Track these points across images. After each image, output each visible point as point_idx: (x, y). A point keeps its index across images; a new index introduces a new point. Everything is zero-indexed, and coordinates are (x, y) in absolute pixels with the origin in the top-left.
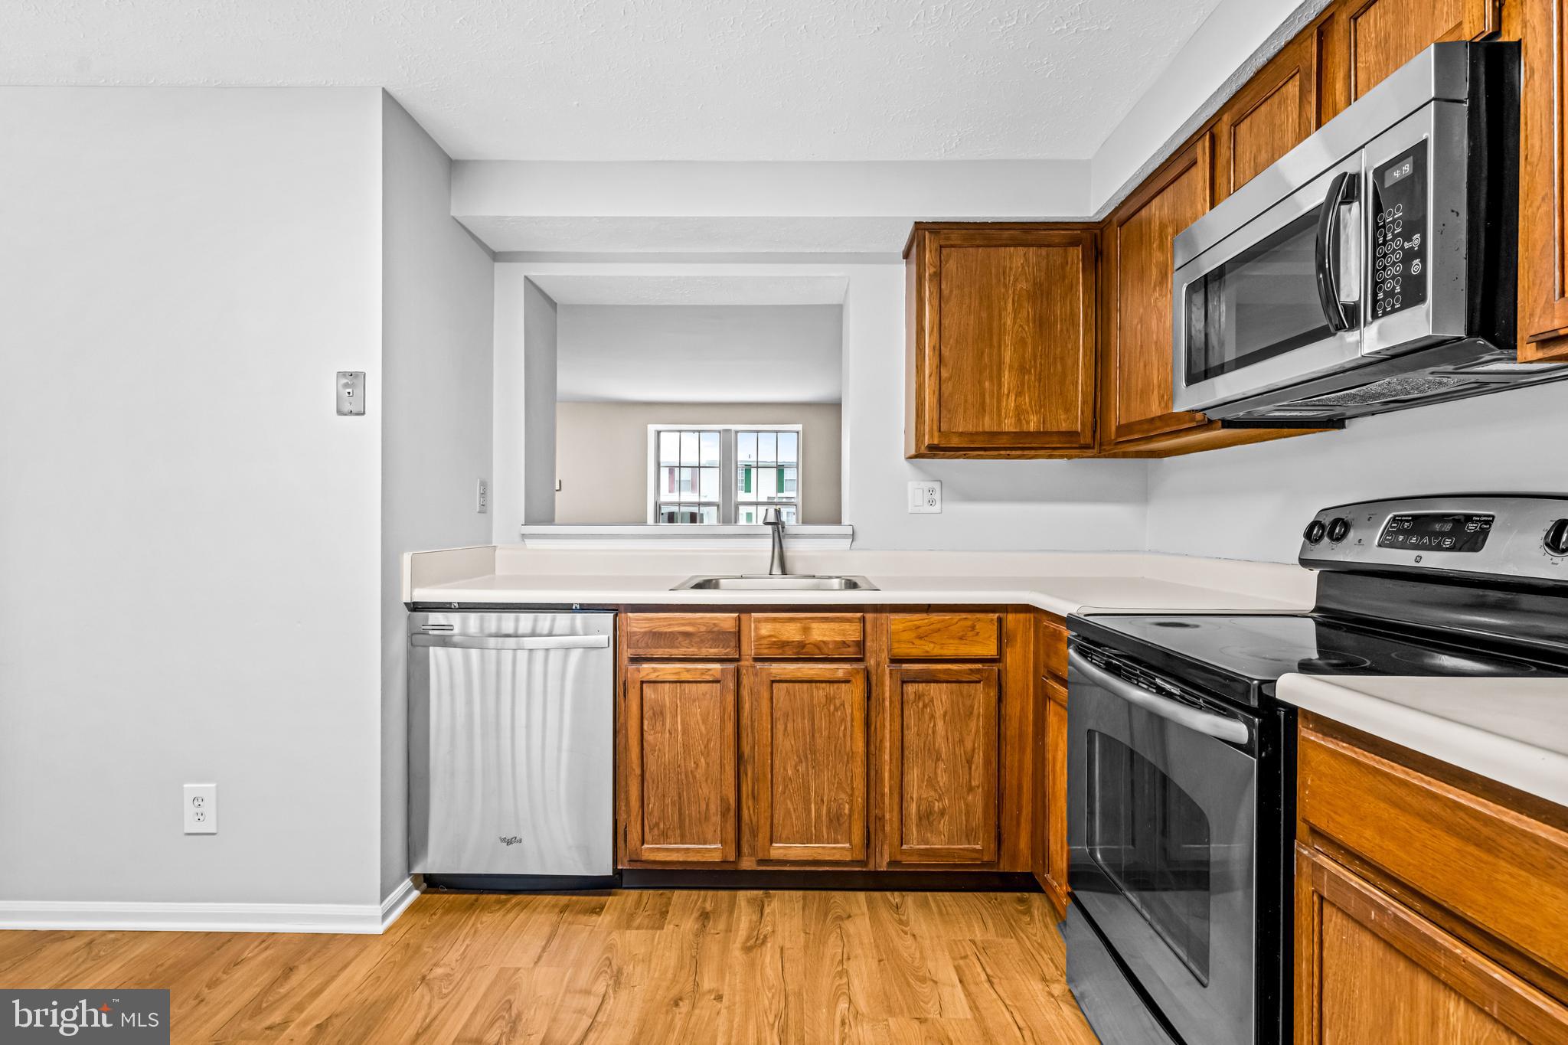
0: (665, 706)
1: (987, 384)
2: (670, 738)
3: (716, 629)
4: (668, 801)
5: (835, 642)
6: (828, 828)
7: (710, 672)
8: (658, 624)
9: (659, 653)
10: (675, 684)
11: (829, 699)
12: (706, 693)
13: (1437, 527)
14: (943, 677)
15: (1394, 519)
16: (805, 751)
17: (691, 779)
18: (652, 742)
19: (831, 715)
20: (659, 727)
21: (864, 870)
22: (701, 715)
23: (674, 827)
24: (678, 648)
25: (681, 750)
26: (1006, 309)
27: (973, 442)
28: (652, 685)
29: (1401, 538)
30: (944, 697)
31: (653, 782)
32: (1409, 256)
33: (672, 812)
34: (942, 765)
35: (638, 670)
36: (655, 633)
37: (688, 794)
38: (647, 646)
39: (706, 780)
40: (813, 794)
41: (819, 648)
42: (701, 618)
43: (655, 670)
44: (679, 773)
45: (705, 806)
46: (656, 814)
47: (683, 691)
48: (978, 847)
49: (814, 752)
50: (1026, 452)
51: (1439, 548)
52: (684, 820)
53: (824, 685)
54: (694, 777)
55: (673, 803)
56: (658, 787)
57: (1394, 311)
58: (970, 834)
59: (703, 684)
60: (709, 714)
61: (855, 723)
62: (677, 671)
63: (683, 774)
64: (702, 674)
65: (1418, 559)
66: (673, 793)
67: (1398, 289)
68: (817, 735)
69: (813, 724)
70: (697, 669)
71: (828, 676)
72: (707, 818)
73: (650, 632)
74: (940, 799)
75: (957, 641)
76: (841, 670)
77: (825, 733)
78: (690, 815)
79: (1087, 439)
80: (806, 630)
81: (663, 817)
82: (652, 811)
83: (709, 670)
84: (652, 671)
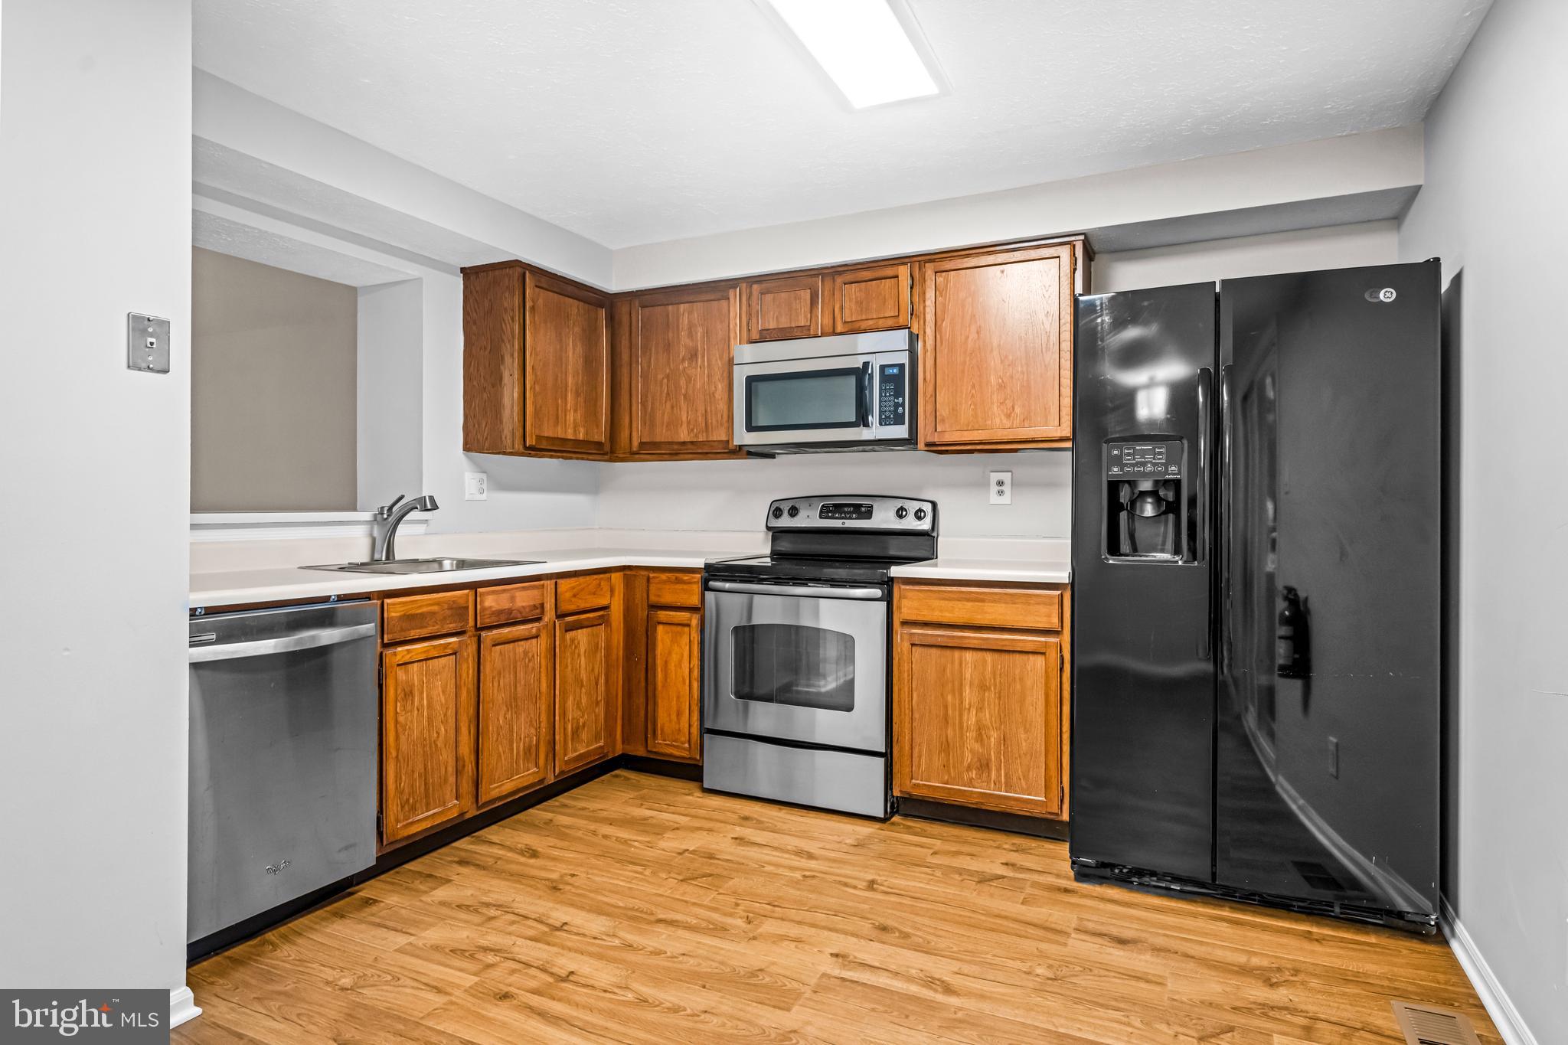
0: (414, 684)
1: (560, 401)
2: (418, 714)
3: (454, 606)
4: (416, 775)
5: (529, 606)
6: (524, 760)
7: (451, 646)
8: (410, 607)
9: (414, 634)
10: (421, 663)
11: (526, 653)
12: (445, 666)
13: (846, 509)
14: (586, 623)
15: (823, 506)
16: (510, 699)
17: (434, 749)
18: (403, 722)
19: (527, 666)
20: (409, 708)
21: (542, 786)
22: (441, 687)
23: (421, 799)
24: (426, 627)
25: (426, 723)
26: (569, 345)
27: (553, 445)
28: (403, 666)
29: (830, 514)
30: (585, 639)
31: (404, 760)
32: (897, 405)
33: (419, 784)
34: (584, 690)
35: (395, 654)
36: (408, 616)
37: (432, 763)
38: (402, 630)
39: (445, 746)
40: (515, 735)
41: (521, 613)
42: (444, 597)
43: (408, 651)
44: (425, 746)
45: (444, 770)
46: (406, 791)
47: (428, 667)
48: (602, 744)
49: (515, 699)
50: (565, 454)
51: (850, 518)
52: (429, 789)
53: (522, 642)
54: (436, 745)
55: (420, 776)
56: (408, 765)
57: (890, 424)
58: (597, 738)
59: (443, 658)
60: (447, 685)
61: (542, 670)
62: (425, 649)
63: (428, 746)
64: (445, 648)
65: (843, 523)
66: (420, 767)
67: (892, 416)
68: (518, 685)
69: (516, 677)
70: (441, 644)
71: (527, 634)
72: (446, 781)
73: (405, 615)
74: (583, 716)
75: (592, 596)
76: (533, 627)
77: (523, 682)
78: (433, 783)
79: (607, 448)
80: (513, 599)
81: (412, 793)
82: (404, 790)
83: (450, 643)
84: (406, 653)
